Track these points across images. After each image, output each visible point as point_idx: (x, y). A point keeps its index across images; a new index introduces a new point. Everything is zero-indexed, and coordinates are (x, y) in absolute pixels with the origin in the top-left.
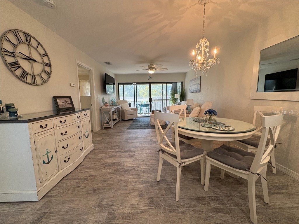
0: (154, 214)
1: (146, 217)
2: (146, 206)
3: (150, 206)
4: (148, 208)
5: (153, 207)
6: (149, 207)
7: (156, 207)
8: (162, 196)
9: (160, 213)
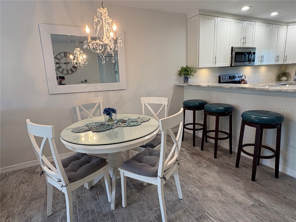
0: (211, 209)
1: (220, 215)
2: (210, 220)
3: (207, 216)
4: (211, 218)
5: (205, 213)
6: (209, 217)
7: (202, 211)
8: (186, 211)
9: (206, 206)
